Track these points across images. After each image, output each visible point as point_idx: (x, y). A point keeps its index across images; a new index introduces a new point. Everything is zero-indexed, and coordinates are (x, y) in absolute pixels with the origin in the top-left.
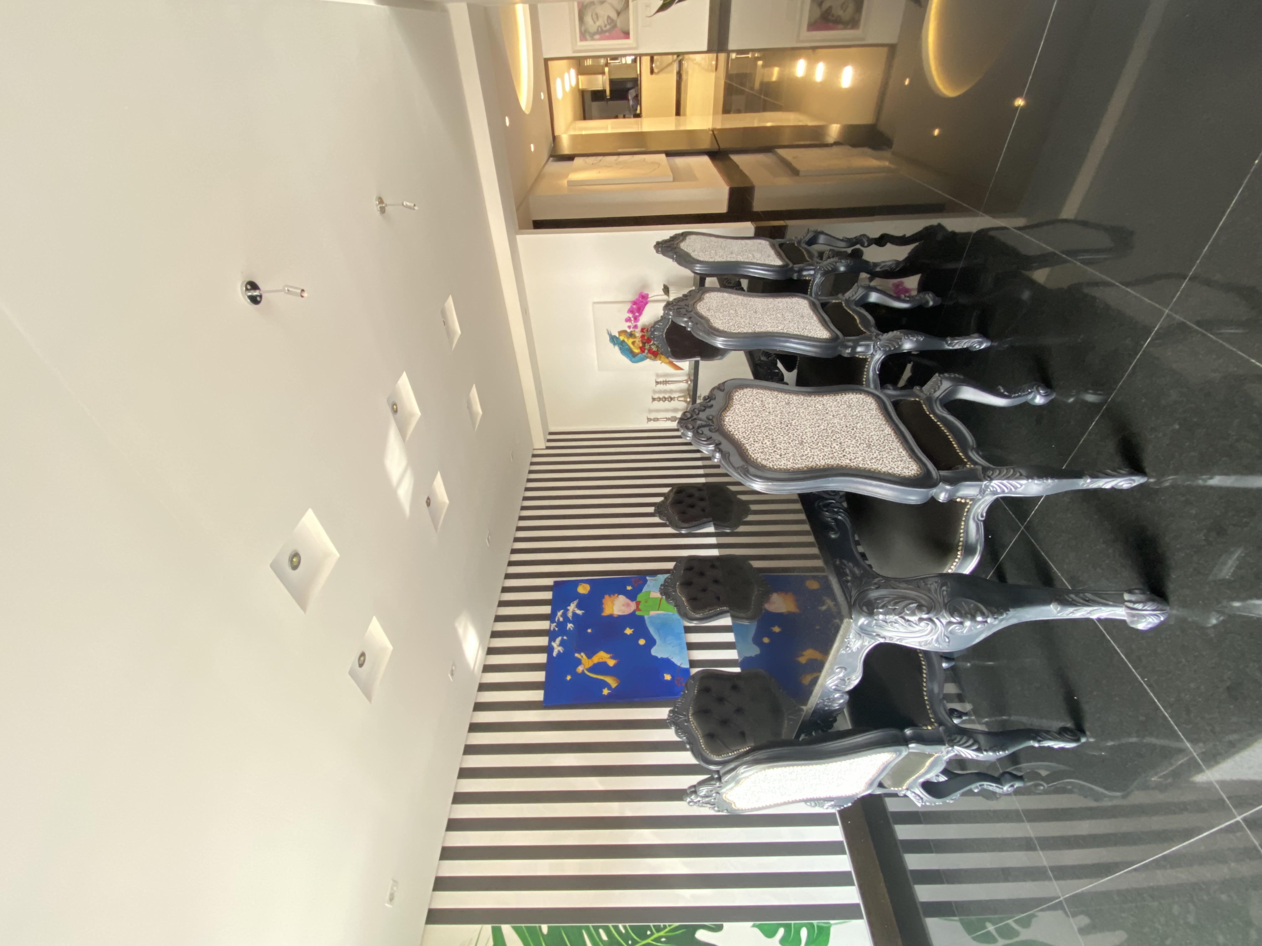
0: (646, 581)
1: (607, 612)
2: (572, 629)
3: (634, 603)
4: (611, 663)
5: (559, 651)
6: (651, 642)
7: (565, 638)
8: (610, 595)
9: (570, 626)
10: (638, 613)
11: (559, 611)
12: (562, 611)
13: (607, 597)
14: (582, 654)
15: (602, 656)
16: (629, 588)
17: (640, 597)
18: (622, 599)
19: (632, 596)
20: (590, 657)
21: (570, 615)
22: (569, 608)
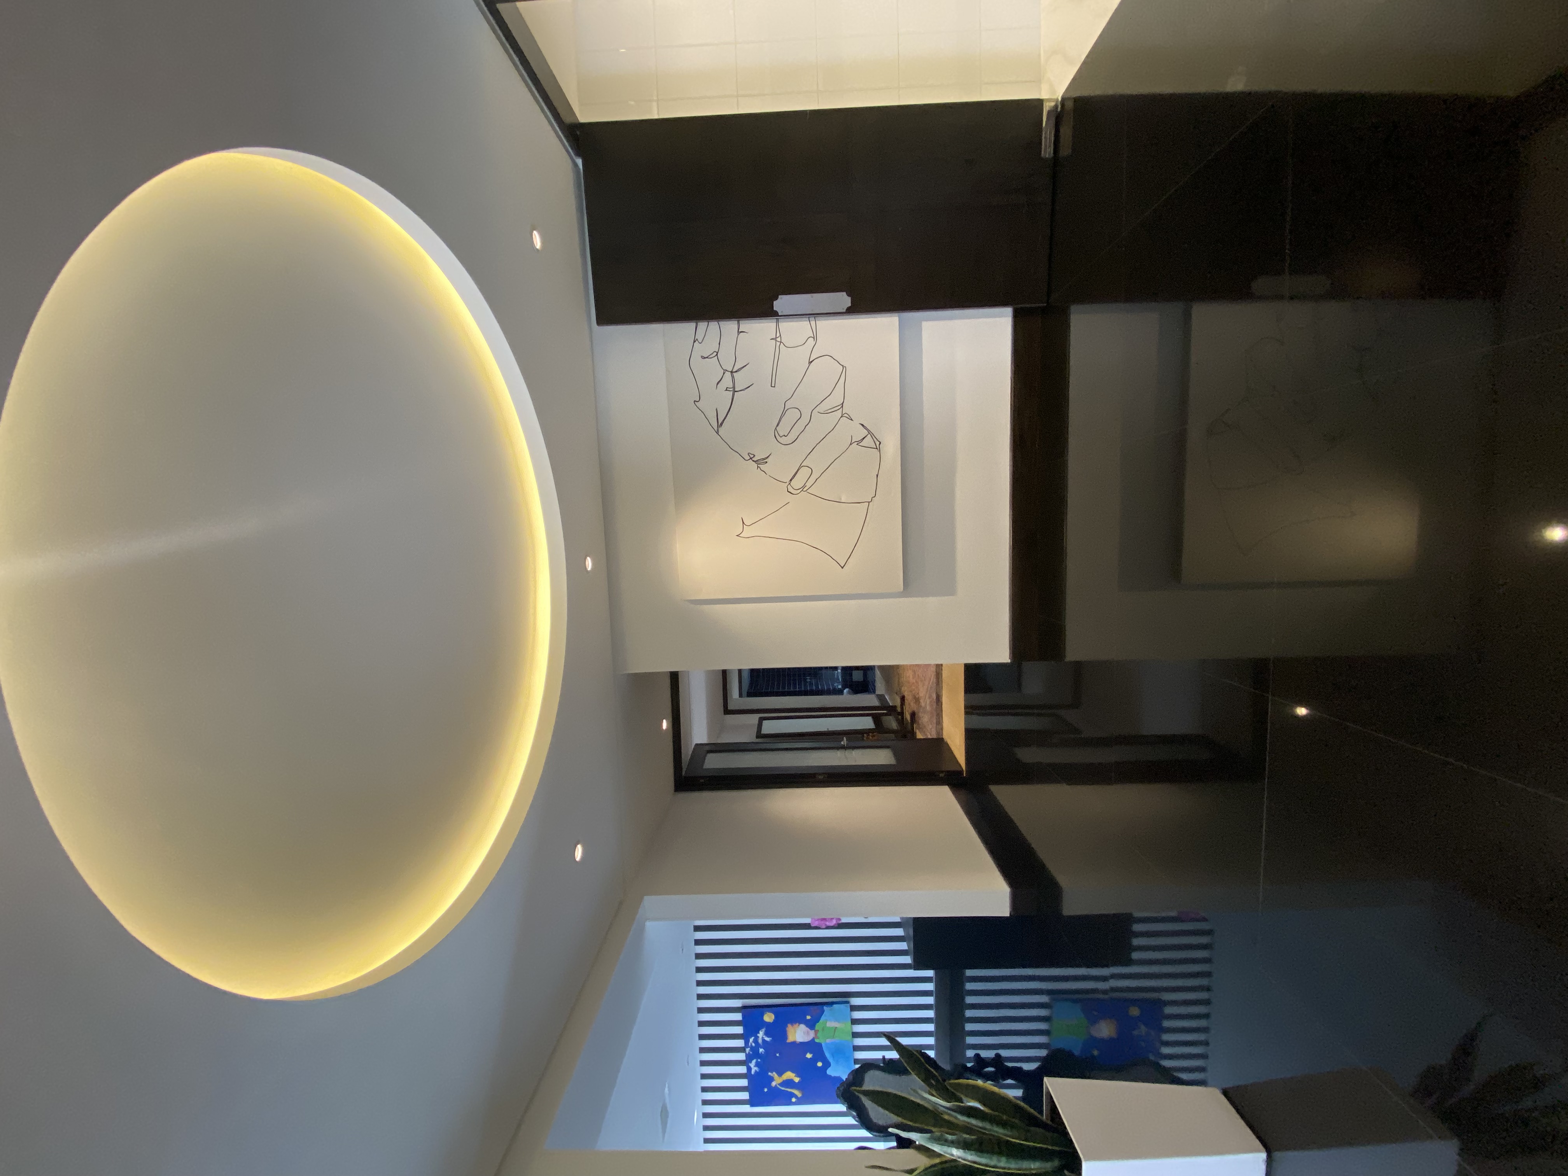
0: (823, 1012)
1: (790, 1039)
2: (763, 1053)
3: (813, 1031)
4: (797, 1080)
5: (756, 1071)
6: (827, 1065)
7: (759, 1060)
8: (792, 1025)
9: (761, 1050)
10: (817, 1041)
11: (751, 1037)
12: (753, 1038)
13: (789, 1025)
14: (774, 1073)
15: (789, 1075)
16: (808, 1017)
17: (818, 1026)
18: (803, 1027)
19: (811, 1025)
20: (780, 1074)
21: (760, 1041)
22: (758, 1035)
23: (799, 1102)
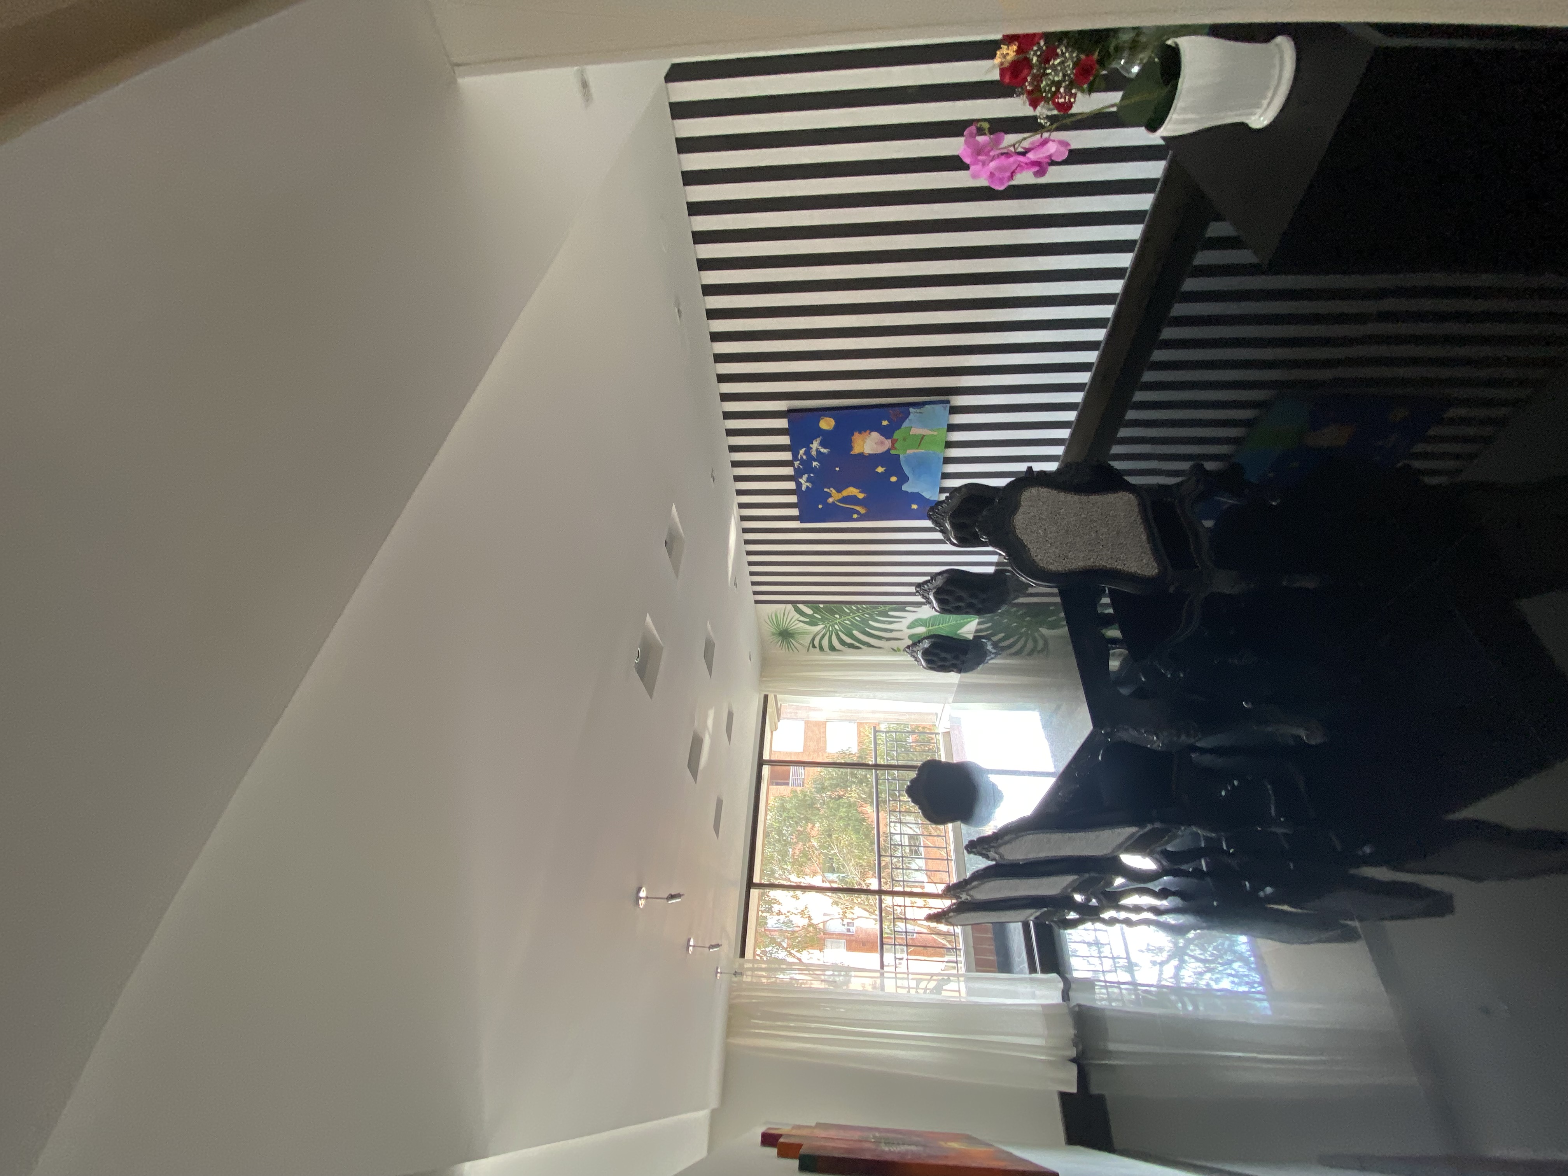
0: (909, 413)
1: (856, 450)
2: (818, 467)
3: (890, 441)
4: (861, 496)
5: (807, 486)
6: (904, 479)
7: (812, 475)
8: (860, 433)
9: (815, 464)
10: (892, 452)
11: (801, 449)
12: (804, 450)
13: (856, 434)
14: (832, 489)
15: (852, 491)
16: (885, 423)
17: (897, 435)
18: (875, 435)
19: (887, 433)
20: (839, 491)
21: (814, 453)
22: (811, 446)
23: (862, 518)
